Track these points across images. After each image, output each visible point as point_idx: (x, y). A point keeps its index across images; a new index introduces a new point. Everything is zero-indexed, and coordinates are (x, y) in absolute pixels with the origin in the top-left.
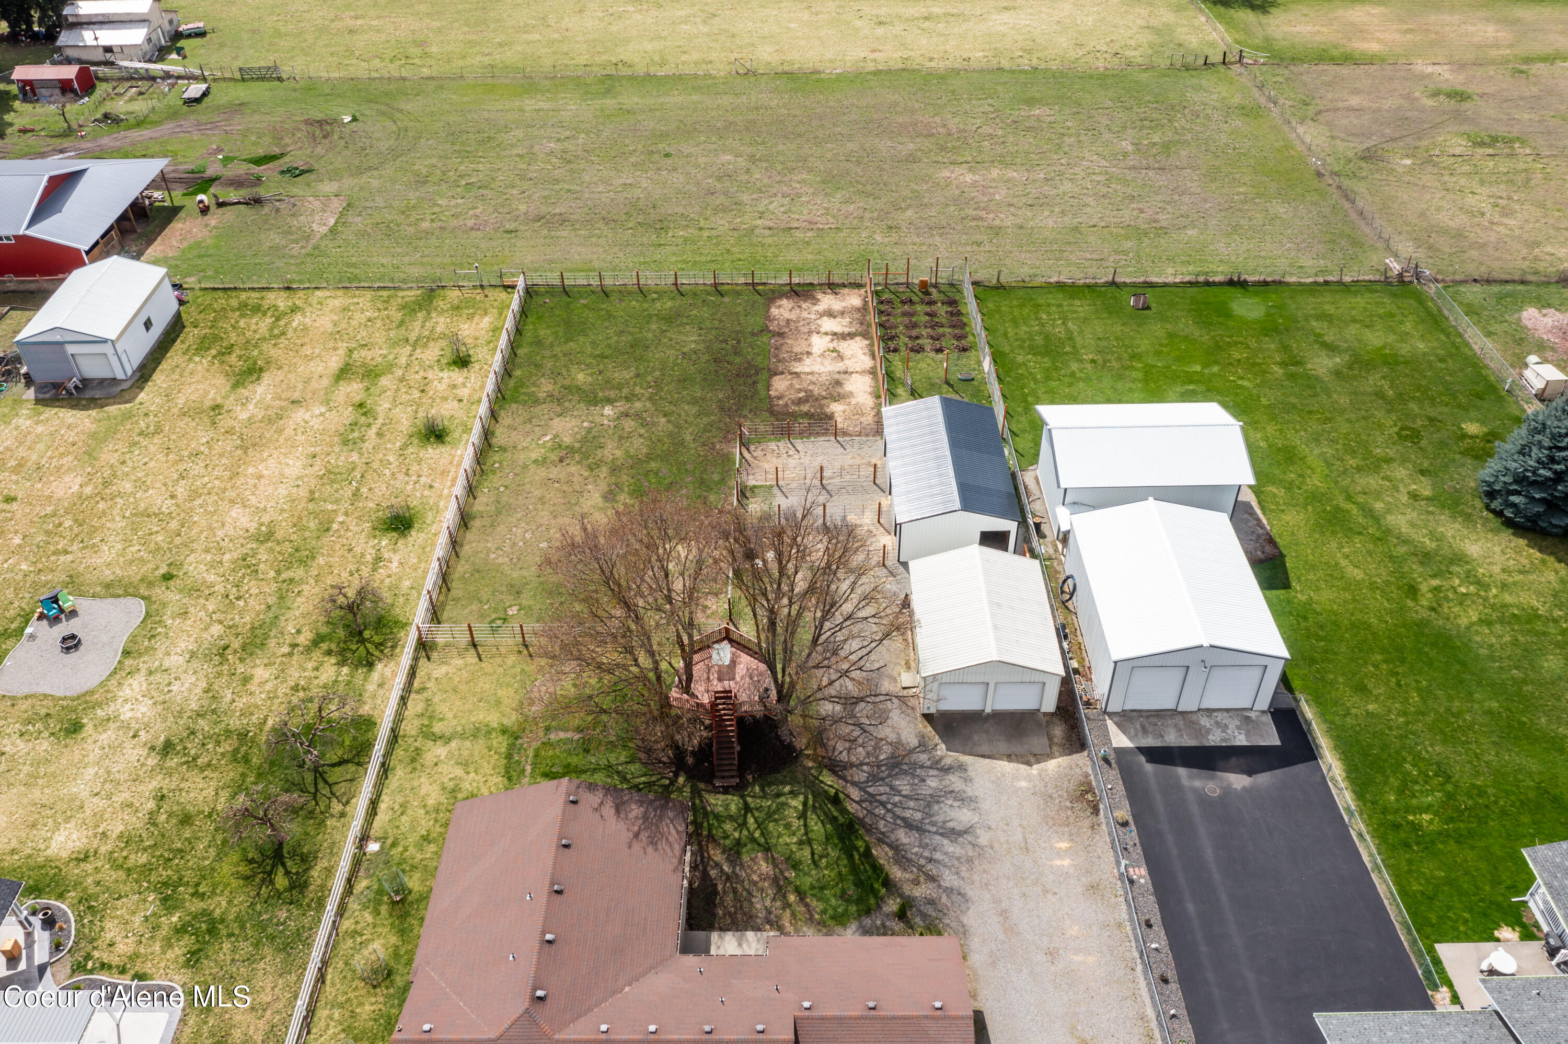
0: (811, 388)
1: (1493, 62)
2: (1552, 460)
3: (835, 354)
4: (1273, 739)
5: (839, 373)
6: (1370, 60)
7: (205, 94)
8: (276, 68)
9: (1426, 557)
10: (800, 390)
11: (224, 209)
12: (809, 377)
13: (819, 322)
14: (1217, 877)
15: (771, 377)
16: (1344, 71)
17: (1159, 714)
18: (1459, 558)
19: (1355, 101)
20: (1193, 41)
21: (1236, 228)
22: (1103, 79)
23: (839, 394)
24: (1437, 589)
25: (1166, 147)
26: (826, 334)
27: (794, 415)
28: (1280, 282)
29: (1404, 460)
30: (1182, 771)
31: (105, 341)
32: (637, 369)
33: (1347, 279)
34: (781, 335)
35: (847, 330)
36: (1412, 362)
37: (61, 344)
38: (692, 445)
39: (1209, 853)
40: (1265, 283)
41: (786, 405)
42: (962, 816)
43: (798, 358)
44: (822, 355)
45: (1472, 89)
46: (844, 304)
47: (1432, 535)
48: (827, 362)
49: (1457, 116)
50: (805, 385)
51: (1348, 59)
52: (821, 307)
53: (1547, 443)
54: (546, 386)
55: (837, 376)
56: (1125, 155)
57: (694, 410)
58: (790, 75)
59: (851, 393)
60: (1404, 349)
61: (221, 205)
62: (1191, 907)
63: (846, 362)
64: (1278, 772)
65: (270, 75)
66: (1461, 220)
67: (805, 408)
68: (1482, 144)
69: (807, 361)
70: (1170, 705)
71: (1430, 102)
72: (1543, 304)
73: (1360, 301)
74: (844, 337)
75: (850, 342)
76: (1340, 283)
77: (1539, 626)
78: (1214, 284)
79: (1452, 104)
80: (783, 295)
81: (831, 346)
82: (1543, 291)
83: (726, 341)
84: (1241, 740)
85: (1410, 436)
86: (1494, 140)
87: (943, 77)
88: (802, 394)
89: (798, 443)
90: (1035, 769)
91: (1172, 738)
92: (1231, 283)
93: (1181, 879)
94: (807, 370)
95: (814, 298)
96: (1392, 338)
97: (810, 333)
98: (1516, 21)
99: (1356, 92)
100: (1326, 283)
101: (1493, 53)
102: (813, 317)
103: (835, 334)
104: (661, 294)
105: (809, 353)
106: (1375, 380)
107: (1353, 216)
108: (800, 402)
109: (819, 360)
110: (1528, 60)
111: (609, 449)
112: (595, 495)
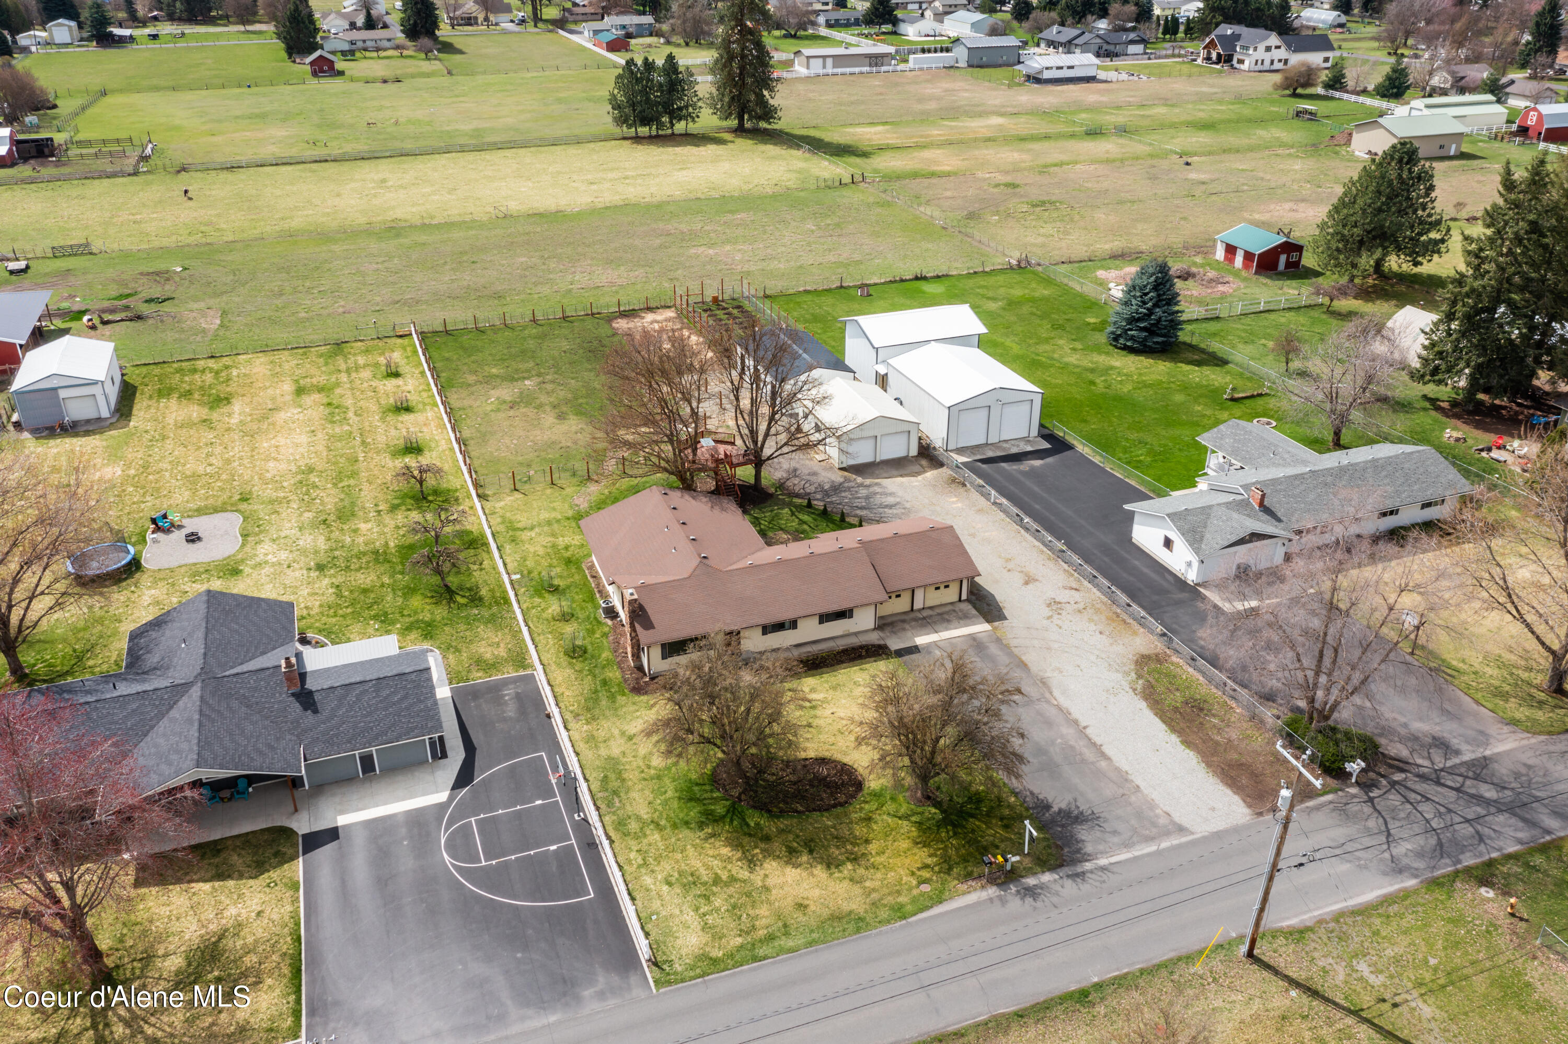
1: (1025, 169)
2: (1144, 303)
4: (1046, 445)
6: (948, 175)
7: (28, 267)
8: (87, 245)
9: (1092, 371)
11: (109, 326)
14: (1045, 495)
16: (934, 181)
17: (978, 446)
18: (1112, 368)
19: (949, 194)
20: (826, 175)
21: (905, 256)
22: (774, 197)
24: (1106, 381)
25: (838, 225)
28: (947, 276)
29: (1061, 338)
30: (1003, 464)
31: (95, 383)
32: (533, 361)
33: (987, 269)
36: (1045, 299)
37: (55, 389)
39: (1036, 489)
40: (938, 277)
42: (890, 500)
45: (1017, 182)
46: (663, 316)
47: (1092, 362)
49: (1015, 194)
51: (933, 175)
52: (648, 319)
53: (1138, 294)
54: (471, 379)
56: (813, 231)
58: (540, 215)
60: (1037, 294)
61: (105, 323)
62: (1037, 507)
64: (1057, 456)
65: (83, 250)
66: (1040, 240)
68: (1037, 206)
70: (983, 441)
71: (996, 190)
72: (1107, 268)
73: (1001, 278)
76: (984, 272)
77: (1165, 385)
78: (906, 280)
79: (1010, 190)
80: (616, 318)
82: (1104, 263)
83: (591, 342)
84: (1029, 448)
85: (1056, 327)
86: (1043, 203)
87: (660, 206)
90: (920, 478)
91: (990, 454)
92: (917, 278)
93: (1026, 499)
95: (640, 316)
96: (1027, 291)
98: (1029, 150)
99: (946, 189)
100: (975, 273)
101: (1023, 165)
102: (645, 324)
104: (525, 328)
106: (1026, 309)
107: (976, 244)
110: (1046, 166)
111: (543, 398)
112: (549, 419)
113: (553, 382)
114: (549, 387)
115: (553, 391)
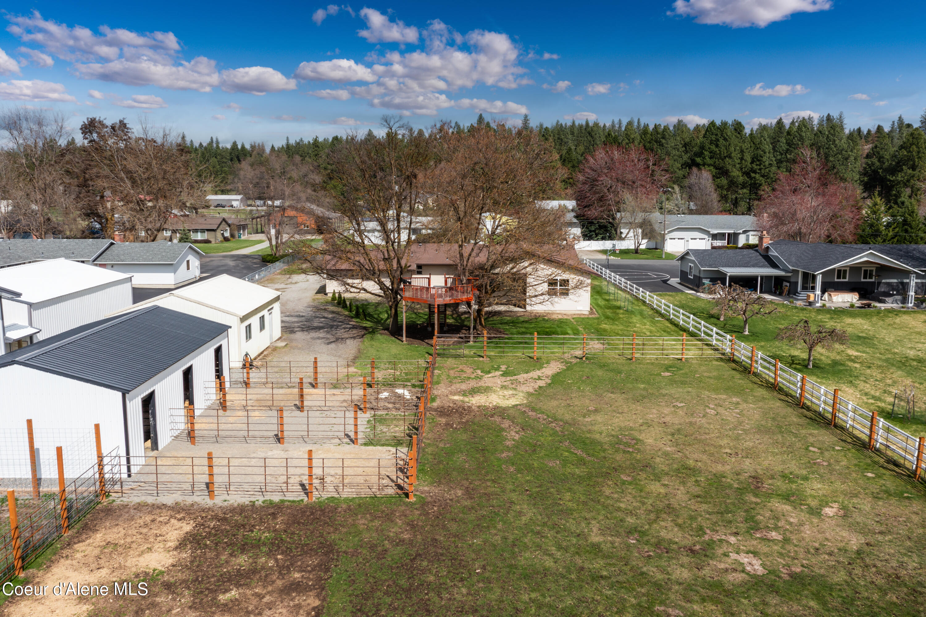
10: (228, 607)
27: (275, 547)
38: (514, 496)
41: (284, 571)
57: (526, 558)
67: (243, 561)
88: (230, 595)
89: (295, 496)
108: (244, 578)
111: (679, 493)
112: (654, 441)
113: (664, 548)
114: (669, 532)
115: (657, 513)
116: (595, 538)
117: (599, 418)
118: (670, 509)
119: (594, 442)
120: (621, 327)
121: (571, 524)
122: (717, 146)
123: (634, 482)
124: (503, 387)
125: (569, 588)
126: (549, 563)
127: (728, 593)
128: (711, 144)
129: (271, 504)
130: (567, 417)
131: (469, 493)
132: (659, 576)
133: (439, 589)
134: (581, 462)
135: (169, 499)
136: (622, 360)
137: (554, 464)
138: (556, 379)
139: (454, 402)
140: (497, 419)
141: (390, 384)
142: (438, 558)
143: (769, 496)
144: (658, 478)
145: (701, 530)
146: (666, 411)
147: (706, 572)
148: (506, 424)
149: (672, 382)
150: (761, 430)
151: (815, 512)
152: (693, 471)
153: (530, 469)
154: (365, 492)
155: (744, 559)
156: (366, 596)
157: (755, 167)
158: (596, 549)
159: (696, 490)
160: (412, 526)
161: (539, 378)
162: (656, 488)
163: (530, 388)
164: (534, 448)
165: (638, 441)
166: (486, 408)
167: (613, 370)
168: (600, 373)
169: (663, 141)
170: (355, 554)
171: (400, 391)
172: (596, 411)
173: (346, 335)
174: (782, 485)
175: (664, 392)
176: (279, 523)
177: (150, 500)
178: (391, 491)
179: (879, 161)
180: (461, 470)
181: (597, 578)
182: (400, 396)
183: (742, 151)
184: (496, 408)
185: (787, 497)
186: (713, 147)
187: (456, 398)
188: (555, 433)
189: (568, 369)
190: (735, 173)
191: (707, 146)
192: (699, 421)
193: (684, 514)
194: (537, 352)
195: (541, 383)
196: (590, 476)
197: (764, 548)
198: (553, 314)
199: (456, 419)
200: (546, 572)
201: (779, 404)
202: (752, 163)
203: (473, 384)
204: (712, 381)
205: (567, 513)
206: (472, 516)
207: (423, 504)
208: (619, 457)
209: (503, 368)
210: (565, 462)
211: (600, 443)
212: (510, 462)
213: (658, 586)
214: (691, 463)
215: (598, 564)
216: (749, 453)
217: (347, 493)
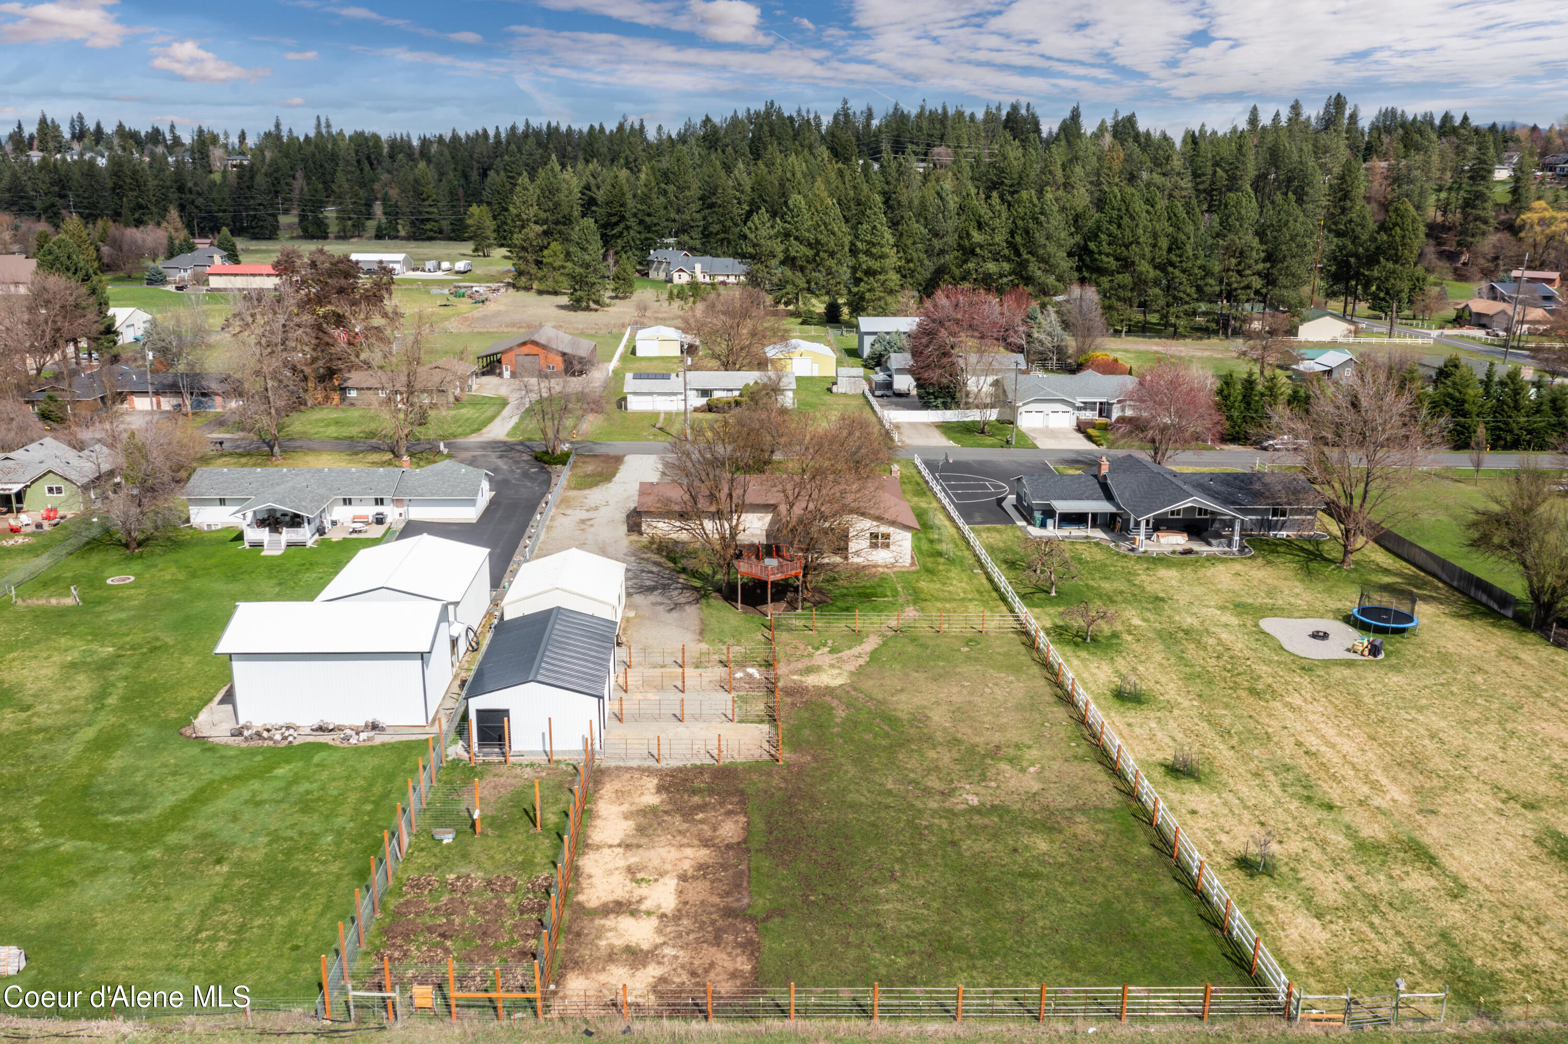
0: (686, 826)
3: (639, 876)
5: (639, 846)
10: (702, 822)
12: (685, 841)
13: (659, 940)
15: (745, 841)
23: (645, 816)
26: (649, 913)
27: (711, 792)
32: (960, 854)
34: (729, 913)
35: (610, 922)
38: (843, 760)
41: (722, 804)
43: (702, 867)
44: (662, 874)
46: (602, 978)
48: (656, 862)
50: (694, 829)
52: (652, 972)
54: (1082, 827)
55: (643, 841)
57: (851, 797)
59: (626, 818)
63: (622, 863)
67: (696, 799)
69: (687, 865)
74: (620, 907)
75: (611, 898)
81: (644, 890)
83: (827, 898)
88: (700, 816)
89: (708, 761)
94: (689, 852)
95: (660, 995)
97: (677, 916)
102: (669, 951)
103: (634, 913)
105: (683, 878)
108: (702, 808)
109: (668, 867)
111: (946, 758)
112: (939, 718)
113: (927, 791)
114: (933, 782)
115: (929, 771)
116: (890, 786)
117: (903, 697)
118: (937, 769)
119: (898, 719)
120: (938, 586)
121: (877, 778)
122: (1119, 226)
123: (919, 751)
124: (832, 666)
125: (873, 812)
126: (863, 800)
127: (955, 814)
128: (1110, 222)
129: (695, 767)
130: (880, 697)
131: (815, 758)
132: (921, 806)
133: (806, 813)
134: (887, 736)
135: (634, 763)
136: (931, 633)
137: (868, 737)
138: (874, 656)
139: (794, 681)
140: (828, 698)
141: (742, 665)
142: (802, 797)
143: (1000, 759)
144: (934, 747)
145: (952, 781)
146: (955, 690)
147: (947, 804)
148: (835, 703)
149: (968, 658)
150: (1019, 708)
151: (1023, 770)
152: (958, 741)
153: (852, 741)
154: (750, 759)
155: (970, 797)
156: (770, 816)
157: (1174, 258)
158: (889, 792)
159: (957, 756)
160: (784, 779)
161: (859, 656)
162: (932, 754)
163: (851, 666)
164: (856, 724)
165: (928, 717)
166: (819, 688)
167: (921, 645)
168: (910, 648)
169: (1042, 218)
170: (757, 796)
171: (750, 670)
172: (902, 690)
173: (683, 600)
174: (1012, 752)
175: (958, 670)
176: (707, 777)
177: (622, 764)
178: (766, 757)
179: (1353, 242)
180: (808, 742)
181: (888, 807)
182: (751, 676)
183: (1155, 236)
184: (827, 687)
185: (1011, 761)
186: (1113, 228)
187: (795, 677)
188: (870, 712)
189: (885, 644)
190: (1145, 267)
191: (1105, 225)
192: (977, 699)
193: (945, 771)
194: (858, 624)
195: (861, 661)
196: (891, 746)
197: (983, 791)
198: (875, 566)
199: (798, 699)
200: (861, 804)
201: (1043, 682)
202: (1170, 250)
203: (806, 663)
204: (1000, 658)
205: (875, 771)
206: (818, 774)
207: (788, 766)
208: (912, 731)
209: (830, 642)
210: (876, 735)
211: (901, 720)
212: (839, 735)
213: (919, 811)
214: (959, 736)
215: (889, 800)
216: (1002, 728)
217: (740, 759)
